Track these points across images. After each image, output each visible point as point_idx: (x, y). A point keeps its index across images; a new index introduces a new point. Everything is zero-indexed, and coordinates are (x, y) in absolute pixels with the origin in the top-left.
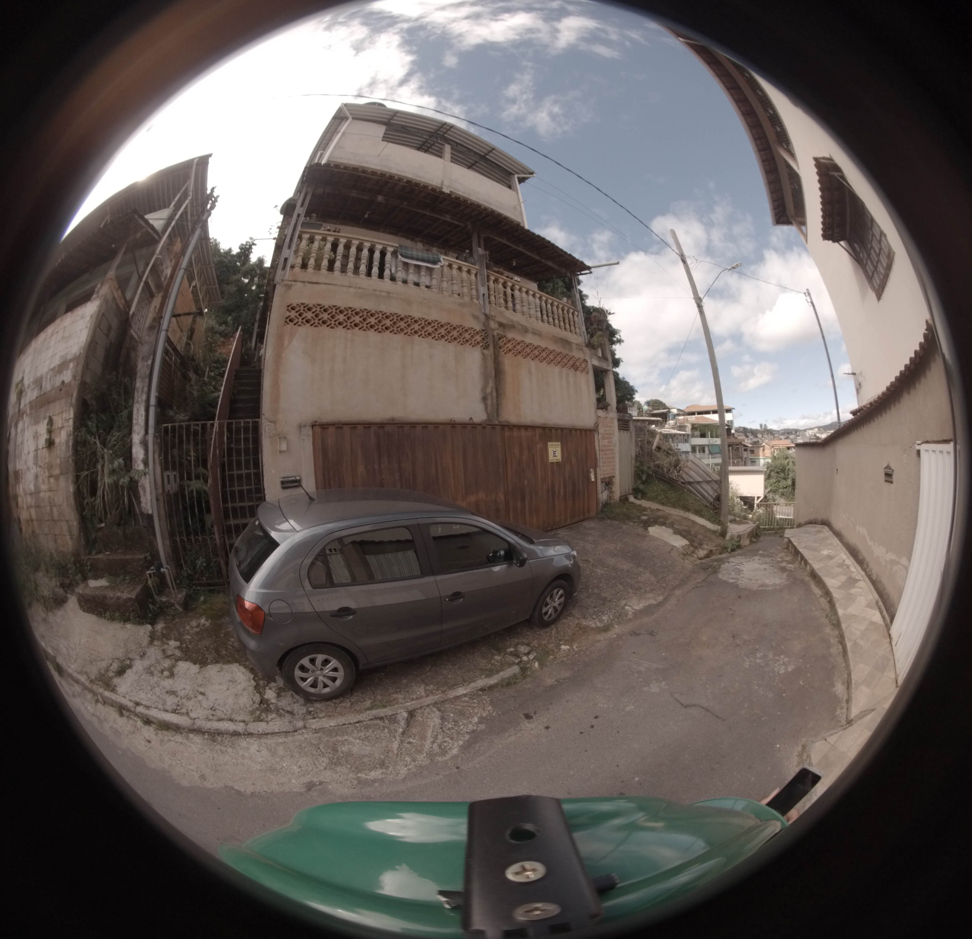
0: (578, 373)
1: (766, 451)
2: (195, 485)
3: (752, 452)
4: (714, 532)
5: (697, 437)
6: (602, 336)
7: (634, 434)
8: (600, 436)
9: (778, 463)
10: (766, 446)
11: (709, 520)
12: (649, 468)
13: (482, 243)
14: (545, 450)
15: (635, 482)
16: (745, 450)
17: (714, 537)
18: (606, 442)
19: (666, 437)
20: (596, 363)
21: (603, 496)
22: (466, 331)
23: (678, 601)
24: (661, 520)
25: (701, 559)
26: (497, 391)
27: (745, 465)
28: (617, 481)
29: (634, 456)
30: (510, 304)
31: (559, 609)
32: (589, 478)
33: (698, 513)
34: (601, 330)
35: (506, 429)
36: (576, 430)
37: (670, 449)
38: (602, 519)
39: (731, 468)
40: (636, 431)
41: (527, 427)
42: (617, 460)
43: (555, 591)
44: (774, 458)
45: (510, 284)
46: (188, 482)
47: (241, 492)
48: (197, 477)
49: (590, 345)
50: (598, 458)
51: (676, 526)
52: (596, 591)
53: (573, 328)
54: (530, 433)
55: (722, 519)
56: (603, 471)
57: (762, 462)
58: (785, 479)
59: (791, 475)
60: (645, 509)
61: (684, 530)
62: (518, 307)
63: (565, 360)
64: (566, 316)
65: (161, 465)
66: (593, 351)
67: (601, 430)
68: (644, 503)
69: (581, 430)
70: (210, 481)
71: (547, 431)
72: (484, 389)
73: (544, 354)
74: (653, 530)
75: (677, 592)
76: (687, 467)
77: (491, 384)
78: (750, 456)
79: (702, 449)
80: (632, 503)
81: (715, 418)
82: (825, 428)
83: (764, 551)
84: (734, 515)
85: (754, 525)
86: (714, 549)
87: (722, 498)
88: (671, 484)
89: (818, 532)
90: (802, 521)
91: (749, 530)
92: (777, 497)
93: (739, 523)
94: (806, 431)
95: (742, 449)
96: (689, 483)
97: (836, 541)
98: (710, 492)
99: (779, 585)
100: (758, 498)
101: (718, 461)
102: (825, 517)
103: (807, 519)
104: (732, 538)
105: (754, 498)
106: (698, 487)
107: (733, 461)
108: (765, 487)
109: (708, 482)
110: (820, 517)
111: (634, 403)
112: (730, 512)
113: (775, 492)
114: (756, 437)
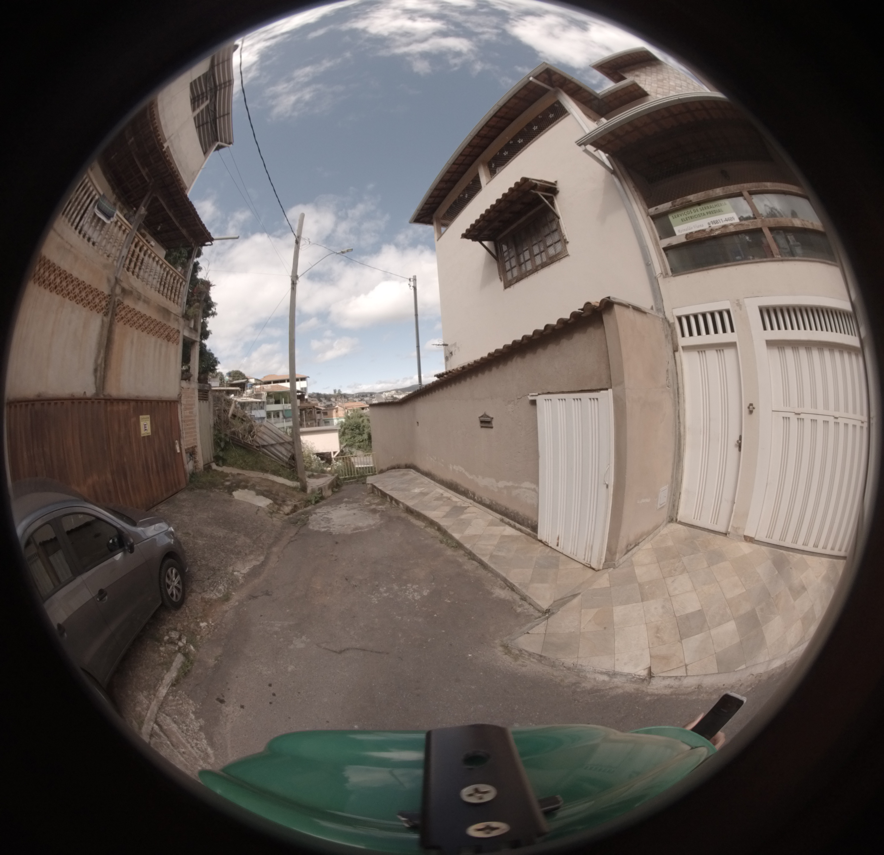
0: (171, 343)
1: (339, 412)
3: (325, 414)
4: (295, 489)
5: (272, 403)
6: (199, 307)
7: (213, 403)
8: (183, 407)
9: (352, 421)
10: (339, 408)
11: (287, 478)
12: (226, 435)
14: (138, 424)
15: (215, 450)
16: (318, 413)
17: (295, 493)
18: (187, 412)
19: (243, 406)
20: (187, 334)
21: (189, 466)
23: (279, 557)
24: (243, 484)
25: (288, 514)
26: (106, 362)
27: (319, 425)
28: (199, 450)
29: (212, 425)
32: (175, 450)
33: (275, 472)
34: (199, 301)
35: (108, 403)
36: (162, 401)
37: (245, 416)
38: (191, 489)
39: (302, 430)
40: (214, 401)
41: (124, 401)
42: (198, 430)
44: (348, 418)
50: (181, 428)
51: (257, 488)
54: (126, 406)
55: (300, 476)
56: (186, 442)
57: (336, 422)
58: (360, 434)
59: (366, 430)
60: (227, 475)
61: (266, 491)
63: (162, 331)
66: (187, 322)
67: (184, 401)
68: (226, 469)
69: (166, 402)
71: (139, 404)
72: (96, 360)
73: (147, 324)
74: (237, 494)
75: (275, 549)
76: (260, 431)
77: (102, 354)
78: (323, 417)
79: (277, 414)
80: (215, 470)
81: (287, 385)
82: (404, 390)
83: (349, 498)
84: (312, 470)
85: (333, 477)
86: (297, 503)
87: (297, 457)
88: (247, 448)
89: (404, 475)
90: (384, 467)
91: (328, 482)
92: (354, 450)
93: (318, 477)
94: (382, 393)
95: (315, 412)
96: (264, 446)
97: (426, 480)
98: (284, 452)
99: (374, 525)
100: (334, 453)
101: (290, 424)
102: (409, 462)
103: (389, 465)
104: (313, 491)
105: (330, 453)
106: (273, 449)
107: (305, 423)
108: (341, 443)
109: (281, 444)
110: (403, 462)
111: (217, 374)
112: (306, 469)
113: (351, 446)
114: (330, 400)
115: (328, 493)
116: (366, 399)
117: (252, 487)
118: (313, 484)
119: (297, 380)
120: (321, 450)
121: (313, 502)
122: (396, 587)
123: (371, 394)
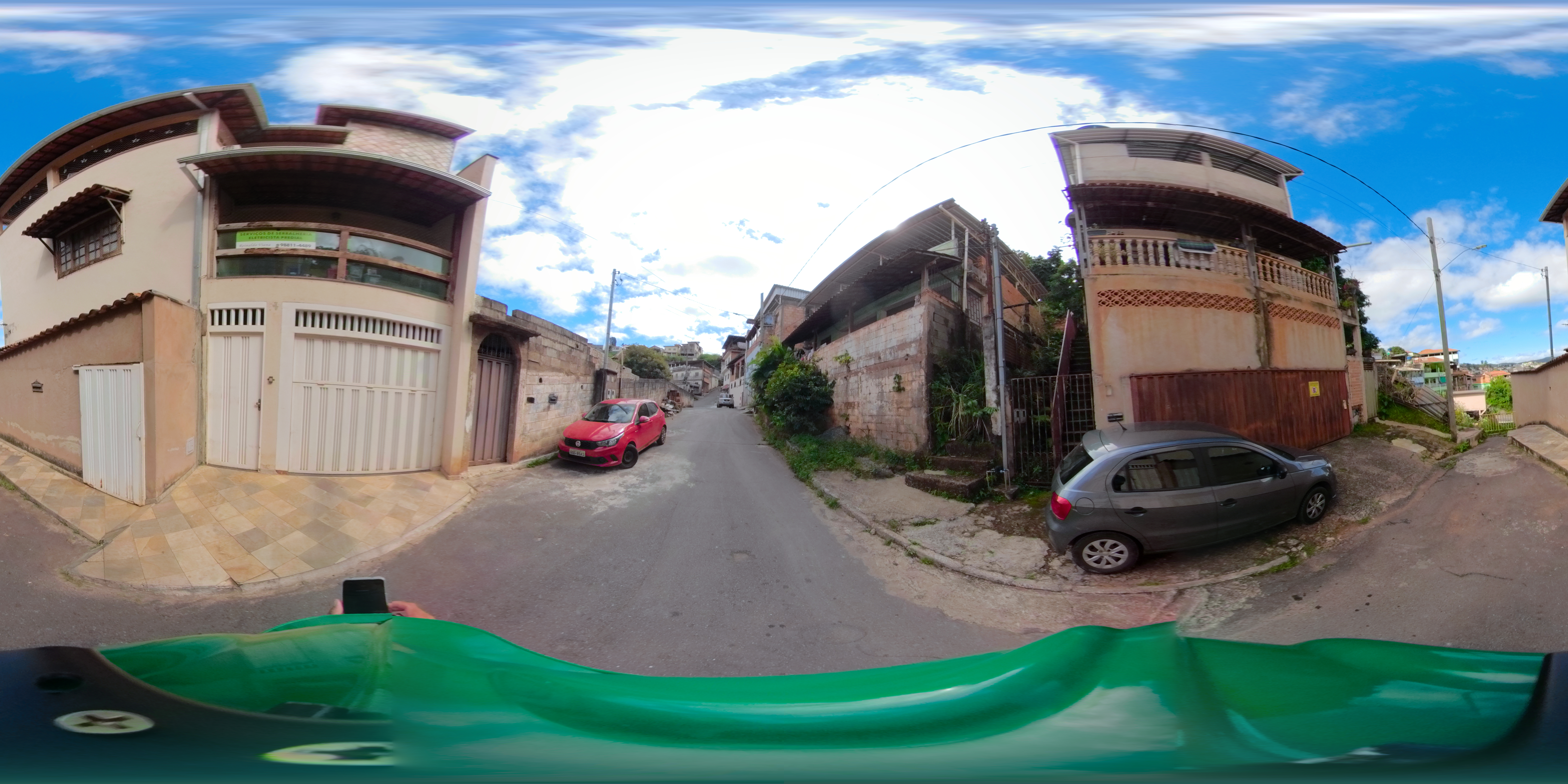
0: (1332, 328)
1: (1486, 379)
2: (1040, 418)
3: (1474, 380)
4: (1446, 439)
5: (1428, 372)
6: (1352, 300)
7: (1376, 372)
8: (1350, 375)
9: (1496, 386)
10: (1486, 375)
11: (1441, 430)
12: (1389, 396)
13: (1250, 232)
14: (1307, 387)
15: (1379, 407)
16: (1468, 379)
17: (1446, 443)
18: (1354, 379)
19: (1404, 373)
20: (1346, 320)
21: (1355, 419)
22: (1241, 301)
24: (1402, 434)
25: (1438, 459)
26: (1268, 345)
27: (1469, 389)
28: (1365, 408)
29: (1377, 389)
30: (1276, 278)
31: (1322, 508)
32: (1342, 407)
33: (1431, 426)
34: (1351, 295)
35: (1276, 374)
36: (1330, 371)
37: (1406, 382)
38: (1355, 437)
39: (1455, 392)
40: (1378, 370)
41: (1292, 371)
42: (1364, 392)
43: (1316, 495)
44: (1493, 383)
45: (1275, 263)
46: (1035, 416)
47: (1077, 424)
48: (1042, 414)
49: (1342, 307)
50: (1348, 390)
51: (1414, 438)
52: (1353, 492)
53: (1328, 294)
54: (1294, 376)
55: (1451, 429)
56: (1353, 401)
57: (1483, 386)
58: (1503, 396)
59: (1508, 394)
60: (1388, 427)
61: (1421, 440)
62: (1282, 280)
63: (1321, 320)
64: (1323, 285)
65: (1011, 404)
66: (1344, 312)
67: (1350, 370)
68: (1387, 423)
69: (1334, 371)
70: (1052, 416)
71: (1308, 373)
72: (1257, 345)
73: (1304, 316)
74: (1396, 442)
76: (1419, 394)
77: (1263, 340)
78: (1473, 383)
79: (1432, 381)
80: (1378, 423)
81: (1442, 357)
82: (1539, 361)
83: (1492, 448)
84: (1462, 425)
85: (1480, 431)
86: (1448, 451)
87: (1450, 414)
88: (1408, 407)
89: (1538, 429)
90: (1522, 424)
91: (1476, 435)
92: (1498, 409)
93: (1467, 430)
94: (1521, 364)
95: (1465, 378)
96: (1422, 405)
97: (1557, 434)
98: (1440, 410)
99: (1512, 470)
100: (1482, 411)
101: (1445, 388)
102: (1542, 420)
103: (1526, 422)
104: (1462, 442)
105: (1478, 412)
106: (1430, 408)
107: (1457, 387)
108: (1487, 404)
109: (1437, 404)
110: (1538, 420)
111: (1379, 350)
112: (1457, 424)
113: (1495, 406)
114: (1478, 369)
115: (1474, 443)
116: (1508, 368)
117: (1411, 437)
118: (1462, 436)
119: (1450, 353)
120: (1470, 409)
121: (1461, 450)
122: (1527, 522)
123: (1512, 364)
